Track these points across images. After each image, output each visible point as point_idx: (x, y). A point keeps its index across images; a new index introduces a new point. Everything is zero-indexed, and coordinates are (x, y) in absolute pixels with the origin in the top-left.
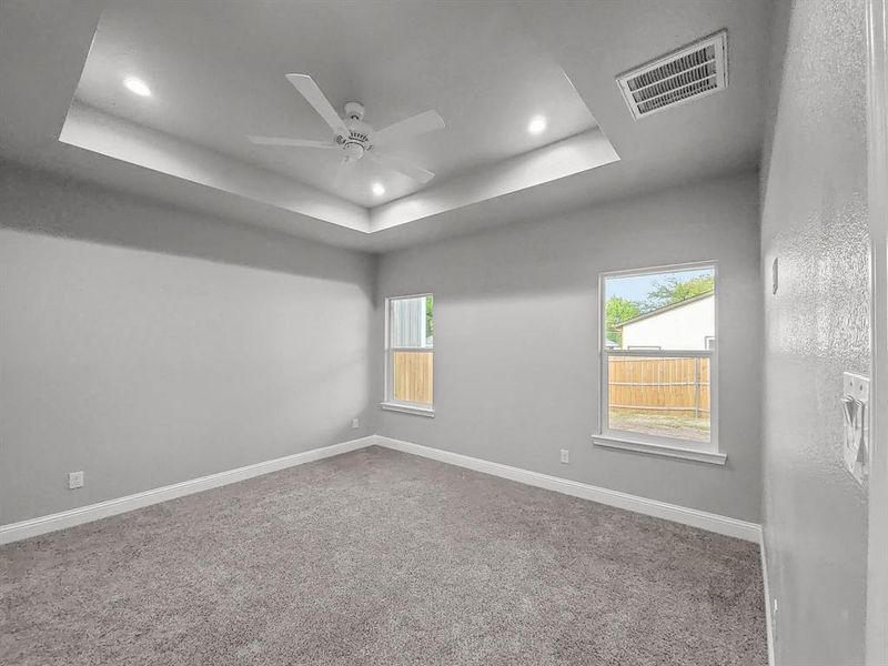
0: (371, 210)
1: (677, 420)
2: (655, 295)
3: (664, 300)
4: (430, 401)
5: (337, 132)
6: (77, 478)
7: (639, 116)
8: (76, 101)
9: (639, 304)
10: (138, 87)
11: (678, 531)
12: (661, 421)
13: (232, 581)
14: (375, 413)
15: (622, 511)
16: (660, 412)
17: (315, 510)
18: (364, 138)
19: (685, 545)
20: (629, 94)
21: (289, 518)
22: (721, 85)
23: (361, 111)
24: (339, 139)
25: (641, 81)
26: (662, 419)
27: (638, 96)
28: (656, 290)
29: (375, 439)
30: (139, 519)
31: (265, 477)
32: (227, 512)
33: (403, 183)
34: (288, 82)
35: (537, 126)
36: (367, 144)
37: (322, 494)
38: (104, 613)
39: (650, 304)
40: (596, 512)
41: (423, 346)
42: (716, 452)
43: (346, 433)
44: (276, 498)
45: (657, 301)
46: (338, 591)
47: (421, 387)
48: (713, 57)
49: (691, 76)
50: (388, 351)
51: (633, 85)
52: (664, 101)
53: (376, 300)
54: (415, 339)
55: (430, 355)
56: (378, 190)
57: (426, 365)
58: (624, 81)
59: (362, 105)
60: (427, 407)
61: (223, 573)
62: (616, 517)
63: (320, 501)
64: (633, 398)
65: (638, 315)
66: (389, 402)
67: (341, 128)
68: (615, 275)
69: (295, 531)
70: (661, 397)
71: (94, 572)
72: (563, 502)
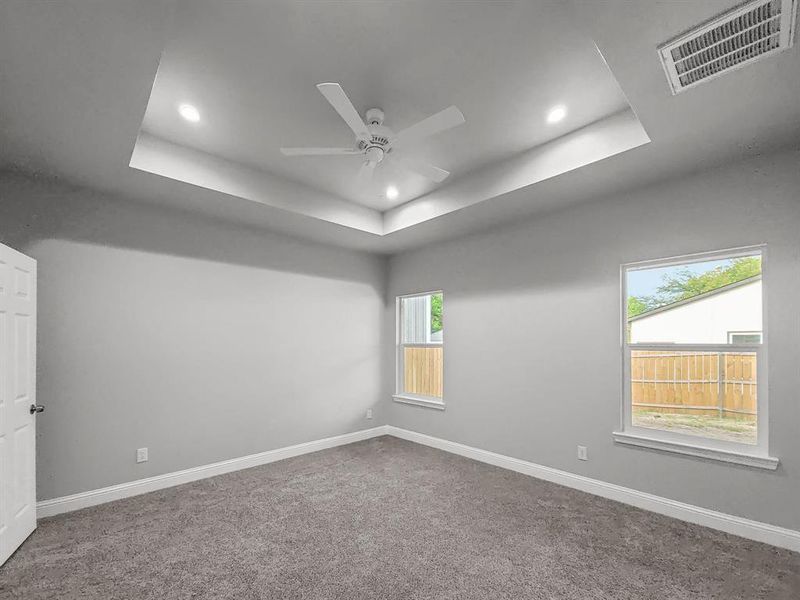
0: (384, 214)
1: (699, 420)
2: (666, 290)
3: (675, 295)
4: (440, 394)
5: (359, 138)
6: (143, 453)
7: (680, 89)
8: (142, 131)
9: (647, 299)
10: (190, 113)
11: (719, 540)
12: (680, 420)
13: (270, 554)
14: (387, 405)
15: (649, 513)
16: (677, 410)
17: (336, 493)
18: (386, 142)
19: (728, 555)
20: (670, 65)
21: (313, 499)
22: (784, 45)
23: (381, 116)
24: (361, 145)
25: (688, 49)
26: (679, 418)
27: (681, 67)
28: (666, 285)
29: (387, 430)
30: (191, 492)
31: (291, 460)
32: (261, 490)
33: (417, 183)
34: (319, 91)
35: (557, 115)
36: (387, 147)
37: (342, 478)
38: (166, 572)
39: (659, 299)
40: (621, 512)
41: (428, 342)
42: (766, 456)
43: (362, 423)
44: (302, 479)
45: (667, 296)
46: (366, 572)
47: (427, 381)
48: (779, 12)
49: (750, 38)
50: (399, 346)
51: (678, 53)
52: (712, 70)
53: (387, 298)
54: (420, 334)
55: (440, 350)
56: (392, 194)
57: (432, 361)
58: (667, 51)
59: (382, 110)
60: (438, 401)
61: (261, 545)
62: (645, 520)
63: (340, 484)
64: (646, 396)
65: (647, 311)
66: (399, 395)
67: (363, 134)
68: (638, 265)
69: (321, 512)
70: (677, 395)
71: (157, 536)
72: (581, 499)
